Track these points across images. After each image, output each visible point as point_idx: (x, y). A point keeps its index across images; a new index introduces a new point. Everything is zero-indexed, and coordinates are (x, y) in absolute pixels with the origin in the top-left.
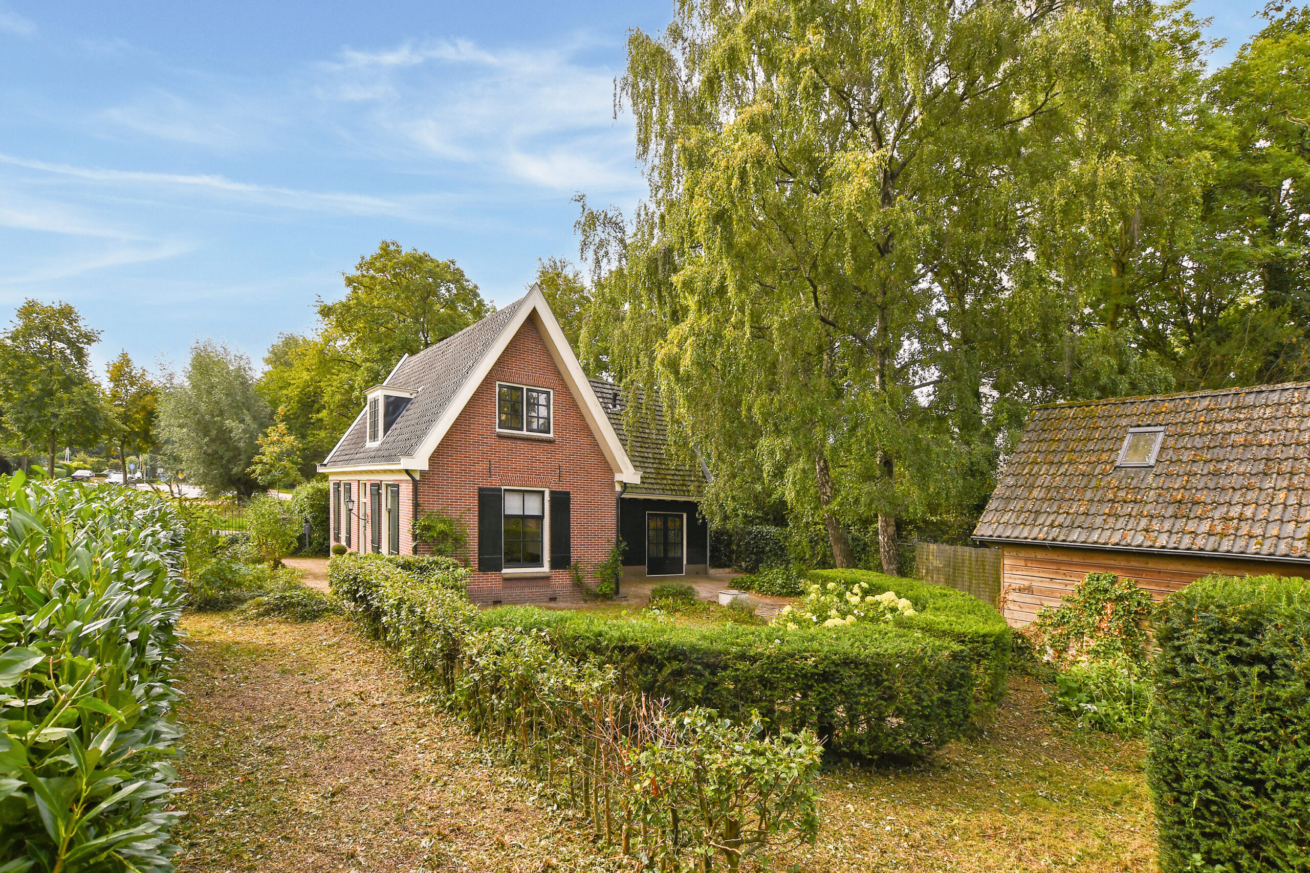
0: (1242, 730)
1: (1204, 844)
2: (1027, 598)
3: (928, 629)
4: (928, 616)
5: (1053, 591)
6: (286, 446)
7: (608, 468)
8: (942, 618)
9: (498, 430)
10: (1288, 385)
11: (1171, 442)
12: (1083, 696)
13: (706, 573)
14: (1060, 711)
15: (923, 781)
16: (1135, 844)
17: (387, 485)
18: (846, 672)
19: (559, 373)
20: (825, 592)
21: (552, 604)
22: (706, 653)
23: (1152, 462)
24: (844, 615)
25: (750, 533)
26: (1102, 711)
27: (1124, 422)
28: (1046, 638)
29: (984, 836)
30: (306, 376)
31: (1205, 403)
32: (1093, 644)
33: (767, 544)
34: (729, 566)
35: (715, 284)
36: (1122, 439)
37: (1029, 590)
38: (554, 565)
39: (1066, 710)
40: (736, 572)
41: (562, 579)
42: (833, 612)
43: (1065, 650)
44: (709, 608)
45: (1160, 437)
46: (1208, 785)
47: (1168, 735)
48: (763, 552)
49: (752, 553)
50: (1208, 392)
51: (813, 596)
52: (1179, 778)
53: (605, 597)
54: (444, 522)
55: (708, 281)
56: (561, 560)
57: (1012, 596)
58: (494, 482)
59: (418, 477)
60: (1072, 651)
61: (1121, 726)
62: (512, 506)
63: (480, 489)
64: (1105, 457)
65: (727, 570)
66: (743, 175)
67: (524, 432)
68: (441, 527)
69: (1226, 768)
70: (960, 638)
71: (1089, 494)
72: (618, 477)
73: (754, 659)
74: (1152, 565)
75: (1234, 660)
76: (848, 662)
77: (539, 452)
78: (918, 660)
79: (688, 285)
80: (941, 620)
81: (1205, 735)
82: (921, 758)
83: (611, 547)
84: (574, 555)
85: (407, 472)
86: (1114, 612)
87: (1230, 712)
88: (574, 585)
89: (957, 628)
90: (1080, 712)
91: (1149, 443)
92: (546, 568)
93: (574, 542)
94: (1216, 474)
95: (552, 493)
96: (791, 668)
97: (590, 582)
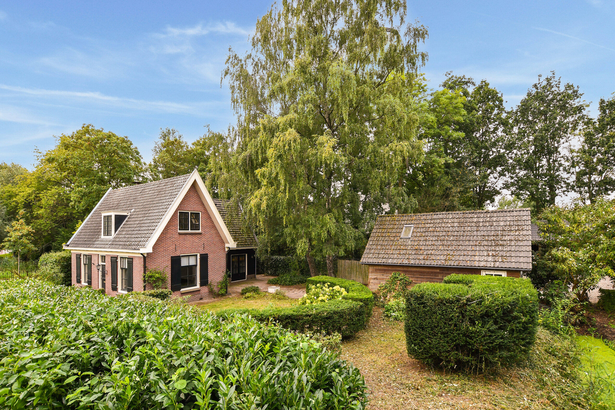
0: (420, 318)
1: (414, 342)
2: (376, 281)
3: (353, 299)
4: (351, 294)
5: (383, 279)
6: (25, 232)
7: (223, 242)
8: (355, 294)
9: (179, 231)
10: (444, 213)
11: (415, 230)
12: (392, 311)
13: (255, 277)
14: (386, 316)
15: (353, 342)
16: (403, 348)
17: (121, 258)
18: (334, 315)
19: (203, 204)
20: (317, 288)
21: (201, 301)
22: (297, 316)
23: (410, 237)
24: (324, 295)
25: (273, 259)
26: (396, 315)
27: (403, 223)
28: (381, 294)
29: (370, 352)
30: (29, 190)
31: (424, 217)
32: (394, 294)
33: (280, 264)
34: (263, 273)
35: (273, 175)
36: (402, 229)
37: (376, 279)
38: (201, 285)
39: (387, 316)
40: (267, 276)
41: (205, 290)
42: (321, 295)
43: (386, 297)
44: (266, 295)
45: (412, 228)
46: (415, 330)
47: (408, 320)
48: (278, 267)
49: (273, 267)
50: (425, 214)
51: (313, 290)
52: (410, 329)
53: (222, 295)
54: (158, 273)
55: (270, 174)
56: (204, 282)
57: (372, 281)
58: (178, 254)
59: (146, 255)
60: (388, 297)
61: (401, 318)
62: (184, 262)
63: (172, 257)
64: (398, 234)
65: (263, 275)
66: (290, 144)
67: (190, 231)
68: (157, 275)
69: (417, 326)
70: (361, 300)
71: (393, 247)
72: (227, 245)
73: (310, 316)
74: (410, 269)
75: (419, 304)
76: (335, 313)
77: (195, 239)
78: (352, 309)
79: (263, 175)
80: (355, 295)
81: (414, 320)
82: (352, 336)
83: (223, 274)
84: (210, 280)
85: (142, 254)
86: (400, 284)
87: (418, 315)
88: (210, 292)
89: (361, 297)
90: (391, 316)
91: (410, 230)
92: (198, 286)
93: (210, 273)
94: (426, 240)
95: (201, 255)
96: (320, 317)
97: (215, 289)
